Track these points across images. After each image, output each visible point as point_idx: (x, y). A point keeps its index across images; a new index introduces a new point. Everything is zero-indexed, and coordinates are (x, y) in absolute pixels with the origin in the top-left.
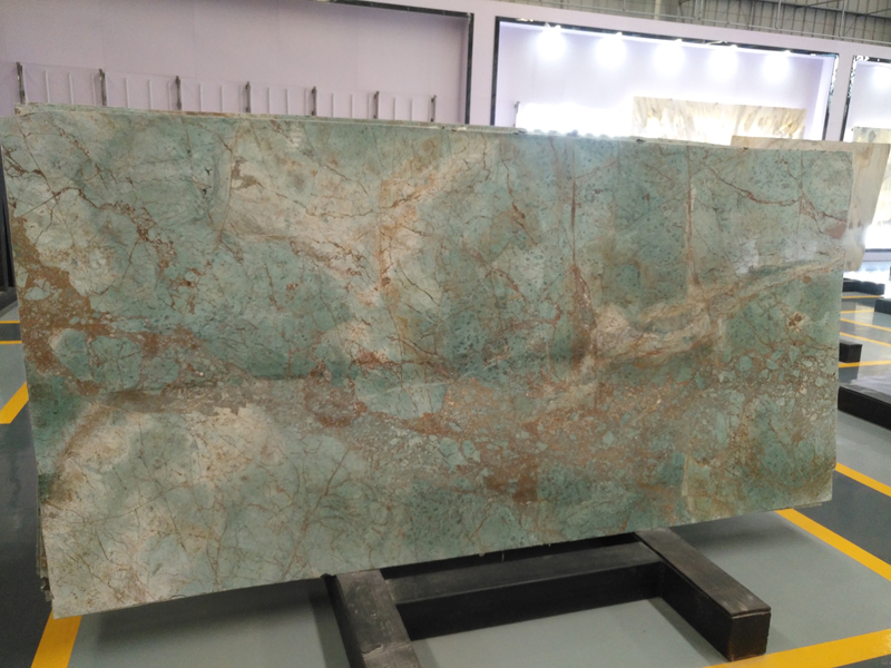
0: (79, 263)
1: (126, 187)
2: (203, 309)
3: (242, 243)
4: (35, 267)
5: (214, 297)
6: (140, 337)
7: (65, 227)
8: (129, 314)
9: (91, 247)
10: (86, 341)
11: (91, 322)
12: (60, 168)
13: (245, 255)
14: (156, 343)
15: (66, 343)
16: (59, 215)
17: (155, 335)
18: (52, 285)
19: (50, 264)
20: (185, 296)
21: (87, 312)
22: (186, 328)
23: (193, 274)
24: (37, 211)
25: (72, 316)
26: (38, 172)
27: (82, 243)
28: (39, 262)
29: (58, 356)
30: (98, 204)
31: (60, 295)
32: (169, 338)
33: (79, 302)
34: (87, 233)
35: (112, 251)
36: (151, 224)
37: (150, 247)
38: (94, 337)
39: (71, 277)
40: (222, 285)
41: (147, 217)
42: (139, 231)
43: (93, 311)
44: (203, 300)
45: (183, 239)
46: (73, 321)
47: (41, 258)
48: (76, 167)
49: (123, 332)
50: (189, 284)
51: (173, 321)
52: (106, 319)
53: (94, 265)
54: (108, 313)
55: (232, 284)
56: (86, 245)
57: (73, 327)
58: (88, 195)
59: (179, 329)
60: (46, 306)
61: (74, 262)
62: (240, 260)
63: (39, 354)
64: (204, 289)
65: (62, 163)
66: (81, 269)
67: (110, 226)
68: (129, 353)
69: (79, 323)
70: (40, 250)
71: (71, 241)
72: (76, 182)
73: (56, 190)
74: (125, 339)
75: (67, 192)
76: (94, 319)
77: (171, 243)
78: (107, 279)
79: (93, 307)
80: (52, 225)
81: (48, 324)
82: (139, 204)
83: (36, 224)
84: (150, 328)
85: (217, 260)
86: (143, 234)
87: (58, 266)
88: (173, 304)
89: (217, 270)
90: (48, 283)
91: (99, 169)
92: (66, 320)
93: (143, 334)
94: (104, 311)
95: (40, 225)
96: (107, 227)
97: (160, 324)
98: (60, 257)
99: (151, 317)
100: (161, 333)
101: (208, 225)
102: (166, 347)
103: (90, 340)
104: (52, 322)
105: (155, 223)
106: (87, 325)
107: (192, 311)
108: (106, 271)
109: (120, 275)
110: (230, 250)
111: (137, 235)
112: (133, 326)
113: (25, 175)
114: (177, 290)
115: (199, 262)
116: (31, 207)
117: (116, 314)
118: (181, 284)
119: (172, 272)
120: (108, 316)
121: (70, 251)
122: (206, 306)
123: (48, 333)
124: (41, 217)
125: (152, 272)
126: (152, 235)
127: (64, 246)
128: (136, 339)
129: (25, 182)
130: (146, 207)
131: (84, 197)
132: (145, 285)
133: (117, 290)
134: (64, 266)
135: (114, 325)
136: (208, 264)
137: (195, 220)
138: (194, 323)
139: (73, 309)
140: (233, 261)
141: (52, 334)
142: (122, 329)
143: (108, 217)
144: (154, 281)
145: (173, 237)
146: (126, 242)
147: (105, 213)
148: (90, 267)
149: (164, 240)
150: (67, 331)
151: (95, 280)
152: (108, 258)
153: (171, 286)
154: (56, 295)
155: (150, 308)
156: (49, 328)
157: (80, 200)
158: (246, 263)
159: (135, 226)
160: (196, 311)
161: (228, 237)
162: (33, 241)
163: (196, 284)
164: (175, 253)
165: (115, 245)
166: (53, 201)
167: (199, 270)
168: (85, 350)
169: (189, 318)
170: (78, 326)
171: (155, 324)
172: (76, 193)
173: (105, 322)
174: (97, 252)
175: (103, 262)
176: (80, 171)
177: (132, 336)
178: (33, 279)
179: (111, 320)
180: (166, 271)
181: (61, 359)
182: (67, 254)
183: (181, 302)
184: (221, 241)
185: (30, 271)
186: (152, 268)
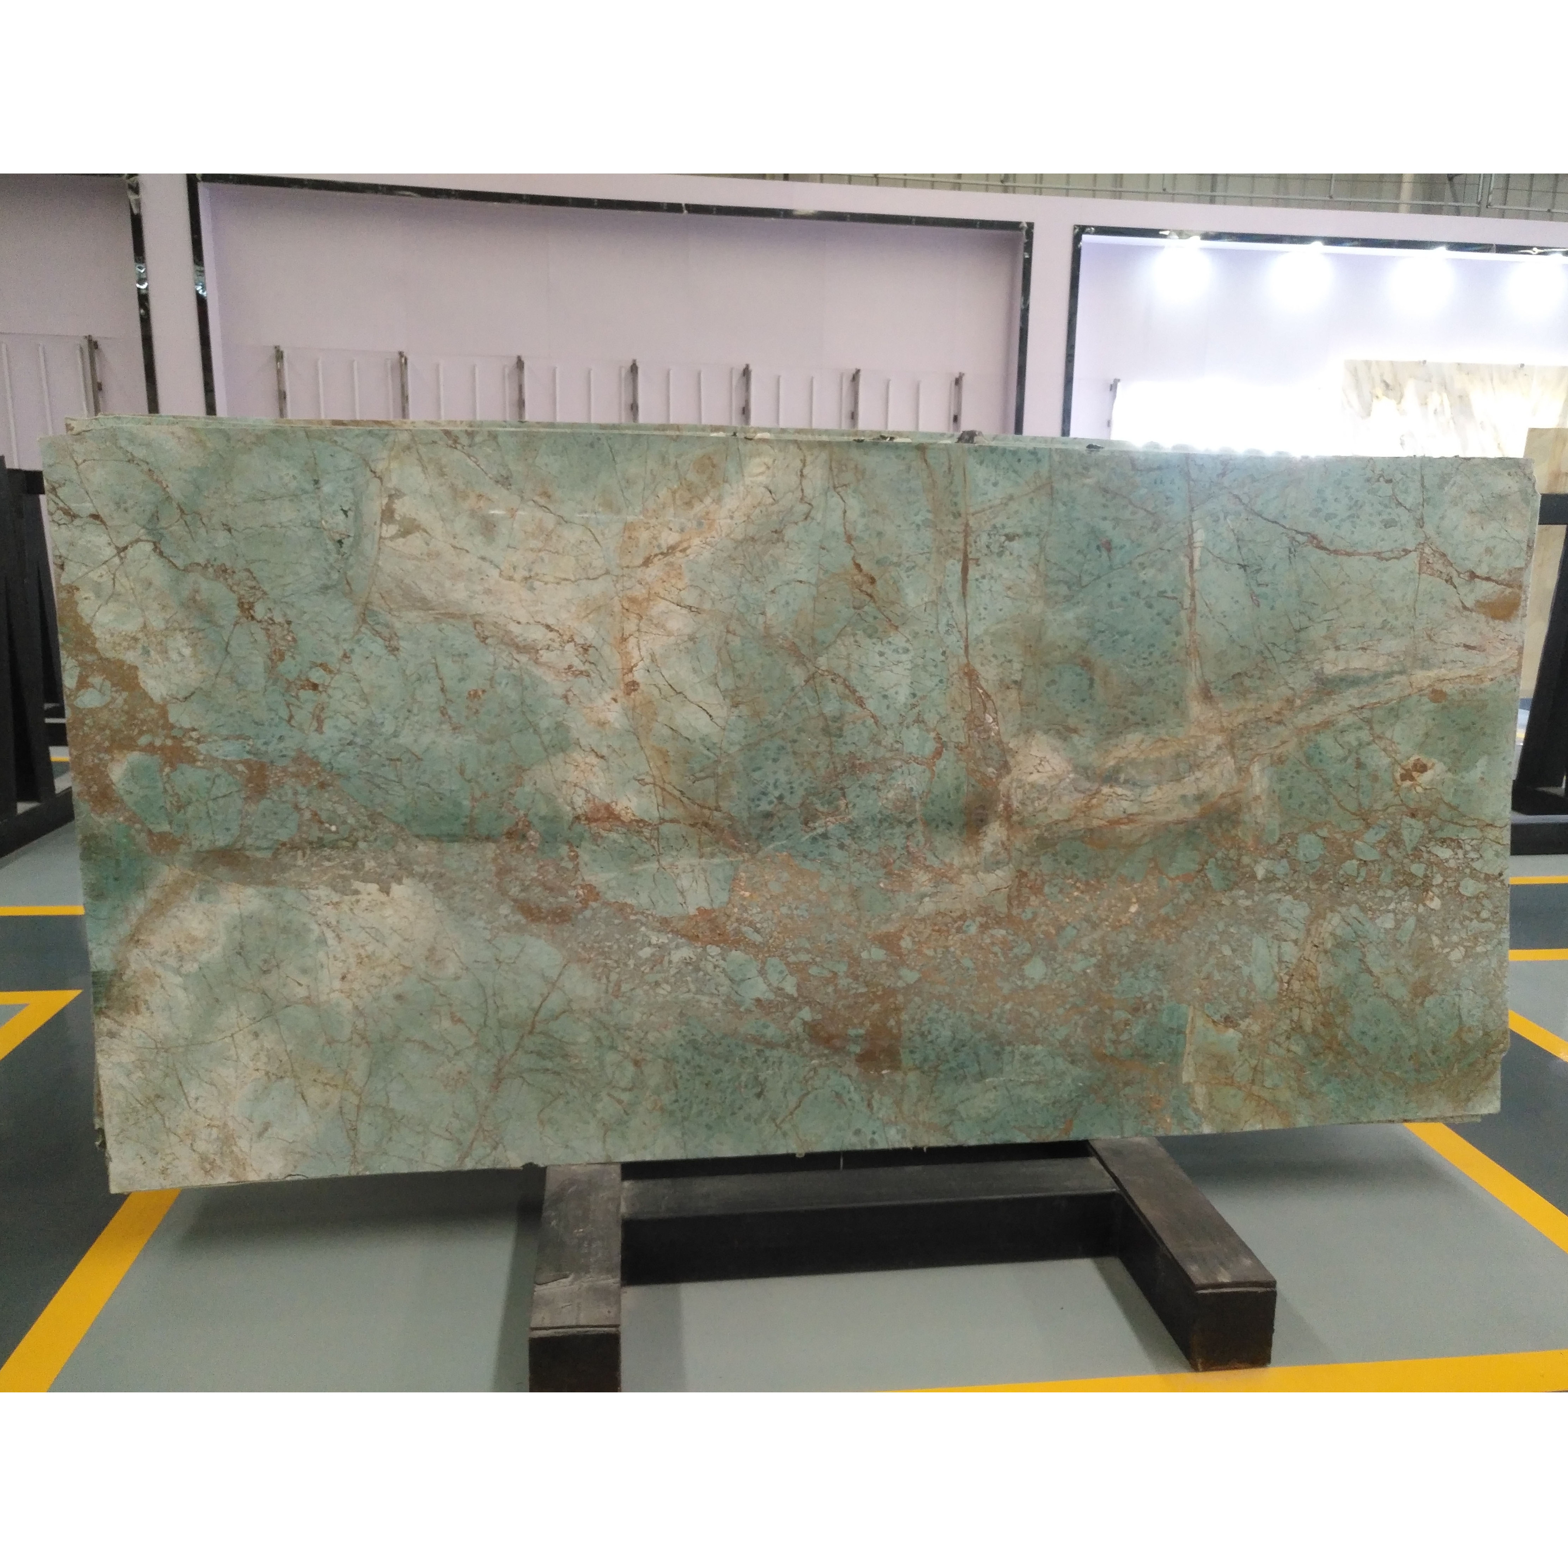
0: (152, 653)
1: (222, 538)
2: (336, 727)
3: (398, 625)
4: (89, 658)
5: (355, 708)
6: (240, 767)
7: (132, 599)
8: (224, 732)
9: (170, 629)
10: (162, 771)
11: (169, 742)
12: (126, 510)
13: (402, 643)
14: (265, 777)
15: (133, 774)
16: (124, 580)
17: (263, 766)
18: (113, 685)
19: (110, 655)
20: (310, 707)
21: (164, 727)
22: (310, 755)
23: (322, 672)
24: (94, 576)
25: (141, 733)
26: (96, 517)
27: (157, 622)
28: (94, 651)
29: (122, 792)
30: (179, 563)
31: (125, 701)
32: (284, 770)
33: (153, 711)
34: (164, 607)
35: (200, 635)
36: (259, 594)
37: (255, 628)
38: (174, 768)
39: (141, 675)
40: (366, 690)
41: (254, 583)
42: (241, 605)
43: (173, 727)
44: (336, 712)
45: (306, 617)
46: (143, 740)
47: (98, 645)
48: (150, 508)
49: (214, 759)
50: (315, 687)
51: (290, 745)
52: (191, 738)
53: (174, 656)
54: (194, 730)
55: (381, 688)
56: (163, 626)
57: (143, 750)
58: (167, 551)
59: (300, 757)
60: (105, 716)
61: (146, 652)
62: (394, 650)
63: (95, 788)
64: (338, 695)
65: (130, 503)
66: (157, 663)
67: (198, 598)
68: (224, 791)
69: (151, 744)
70: (97, 632)
71: (141, 620)
72: (150, 532)
73: (121, 544)
74: (218, 770)
75: (136, 546)
76: (174, 738)
77: (289, 623)
78: (193, 677)
79: (172, 720)
80: (114, 596)
81: (107, 744)
82: (241, 563)
83: (91, 595)
84: (255, 754)
85: (358, 650)
86: (246, 608)
87: (121, 657)
88: (291, 717)
89: (358, 665)
90: (108, 683)
91: (182, 511)
92: (132, 739)
93: (245, 763)
94: (187, 725)
95: (98, 596)
96: (195, 601)
97: (270, 748)
98: (125, 644)
99: (258, 736)
100: (272, 762)
101: (345, 595)
102: (279, 784)
103: (167, 770)
104: (113, 741)
105: (265, 593)
106: (162, 748)
107: (319, 730)
108: (192, 666)
109: (212, 672)
110: (378, 633)
111: (237, 612)
112: (230, 750)
113: (77, 522)
114: (297, 697)
115: (331, 654)
116: (85, 569)
117: (205, 731)
118: (303, 687)
119: (289, 667)
120: (194, 734)
121: (140, 635)
122: (342, 722)
123: (107, 757)
124: (99, 584)
125: (260, 668)
126: (260, 611)
127: (131, 627)
128: (236, 772)
129: (77, 533)
130: (252, 567)
131: (161, 554)
132: (250, 687)
133: (208, 695)
134: (131, 657)
135: (202, 748)
136: (345, 656)
137: (325, 589)
138: (322, 748)
139: (144, 722)
140: (385, 651)
141: (112, 759)
142: (215, 754)
143: (195, 582)
144: (262, 682)
145: (292, 614)
146: (222, 622)
147: (192, 577)
148: (168, 659)
149: (279, 619)
150: (135, 756)
151: (176, 678)
152: (194, 646)
153: (288, 690)
154: (120, 701)
155: (256, 723)
156: (108, 750)
157: (154, 558)
158: (402, 654)
159: (235, 596)
160: (325, 728)
161: (375, 613)
162: (87, 621)
163: (326, 687)
164: (294, 640)
165: (207, 625)
166: (117, 560)
167: (332, 667)
168: (160, 785)
169: (314, 741)
170: (150, 749)
171: (263, 748)
172: (149, 547)
173: (189, 743)
174: (179, 636)
175: (187, 651)
176: (155, 517)
177: (229, 766)
178: (87, 677)
179: (198, 741)
180: (281, 667)
181: (126, 798)
182: (136, 639)
183: (302, 715)
184: (364, 621)
185: (82, 664)
186: (259, 661)
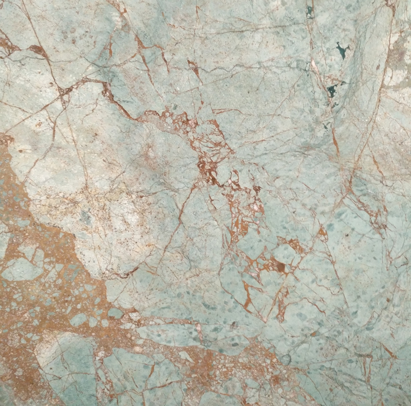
0: (93, 219)
1: (186, 80)
2: (300, 315)
5: (326, 294)
6: (184, 355)
7: (73, 153)
8: (169, 315)
9: (113, 192)
11: (105, 323)
14: (211, 367)
16: (65, 130)
17: (210, 354)
19: (45, 220)
20: (271, 290)
21: (100, 306)
22: (266, 345)
23: (290, 249)
24: (31, 123)
25: (75, 312)
27: (101, 184)
28: (28, 214)
32: (235, 361)
34: (110, 165)
35: (151, 199)
36: (224, 151)
38: (108, 351)
39: (79, 244)
40: (341, 274)
41: (219, 139)
42: (201, 165)
43: (110, 306)
44: (303, 298)
45: (278, 183)
46: (77, 320)
47: (32, 208)
48: (102, 39)
49: (155, 345)
50: (281, 267)
51: (243, 334)
52: (130, 320)
53: (118, 224)
54: (135, 311)
55: (359, 272)
56: (107, 188)
57: (75, 330)
58: (119, 95)
59: (254, 347)
61: (85, 217)
62: (380, 227)
64: (307, 278)
66: (96, 231)
67: (151, 154)
68: (163, 381)
69: (85, 325)
70: (31, 193)
71: (82, 180)
72: (100, 70)
73: (65, 85)
74: (159, 357)
76: (112, 318)
77: (257, 189)
78: (138, 251)
79: (110, 298)
80: (54, 149)
82: (206, 113)
84: (202, 342)
85: (337, 226)
86: (207, 170)
88: (249, 301)
89: (335, 245)
92: (65, 318)
93: (190, 350)
94: (127, 306)
95: (35, 148)
96: (147, 157)
97: (220, 336)
98: (62, 208)
99: (207, 322)
100: (221, 351)
101: (330, 158)
102: (227, 376)
103: (101, 354)
104: (43, 320)
105: (232, 151)
106: (98, 329)
107: (280, 317)
108: (137, 237)
109: (161, 245)
110: (364, 207)
111: (196, 173)
112: (175, 336)
114: (258, 278)
115: (304, 229)
116: (21, 116)
117: (147, 314)
118: (266, 267)
119: (252, 243)
120: (134, 316)
121: (80, 198)
122: (309, 310)
124: (37, 134)
125: (218, 243)
126: (223, 173)
127: (70, 187)
128: (178, 359)
130: (219, 119)
131: (111, 98)
132: (203, 265)
133: (153, 271)
134: (68, 223)
135: (143, 332)
136: (321, 232)
137: (307, 148)
138: (282, 338)
139: (78, 299)
142: (156, 339)
143: (149, 135)
144: (218, 258)
145: (261, 179)
146: (177, 185)
147: (145, 129)
148: (110, 227)
149: (245, 183)
150: (66, 337)
151: (118, 251)
152: (142, 213)
153: (247, 270)
154: (53, 274)
155: (207, 306)
157: (103, 103)
158: (390, 234)
159: (196, 154)
160: (287, 316)
162: (21, 178)
163: (293, 269)
164: (261, 209)
165: (159, 188)
166: (59, 105)
167: (302, 244)
168: (92, 370)
169: (273, 329)
170: (84, 330)
171: (213, 335)
172: (97, 89)
173: (128, 326)
174: (125, 199)
175: (133, 219)
177: (171, 353)
179: (139, 324)
180: (242, 241)
182: (75, 203)
183: (262, 300)
184: (350, 191)
186: (217, 233)
